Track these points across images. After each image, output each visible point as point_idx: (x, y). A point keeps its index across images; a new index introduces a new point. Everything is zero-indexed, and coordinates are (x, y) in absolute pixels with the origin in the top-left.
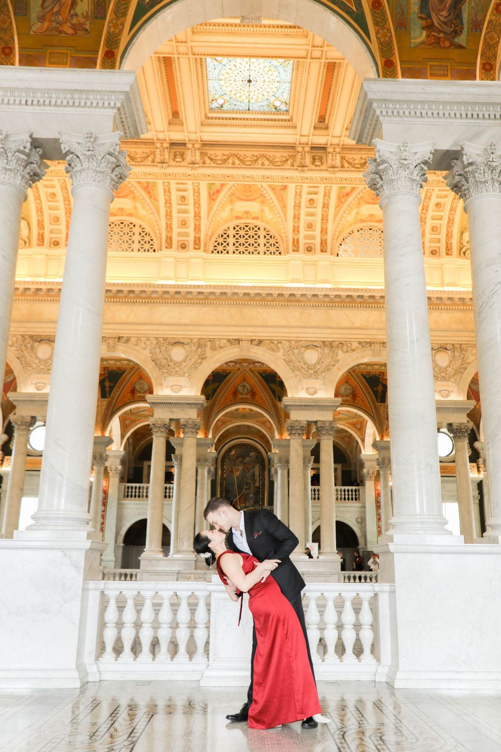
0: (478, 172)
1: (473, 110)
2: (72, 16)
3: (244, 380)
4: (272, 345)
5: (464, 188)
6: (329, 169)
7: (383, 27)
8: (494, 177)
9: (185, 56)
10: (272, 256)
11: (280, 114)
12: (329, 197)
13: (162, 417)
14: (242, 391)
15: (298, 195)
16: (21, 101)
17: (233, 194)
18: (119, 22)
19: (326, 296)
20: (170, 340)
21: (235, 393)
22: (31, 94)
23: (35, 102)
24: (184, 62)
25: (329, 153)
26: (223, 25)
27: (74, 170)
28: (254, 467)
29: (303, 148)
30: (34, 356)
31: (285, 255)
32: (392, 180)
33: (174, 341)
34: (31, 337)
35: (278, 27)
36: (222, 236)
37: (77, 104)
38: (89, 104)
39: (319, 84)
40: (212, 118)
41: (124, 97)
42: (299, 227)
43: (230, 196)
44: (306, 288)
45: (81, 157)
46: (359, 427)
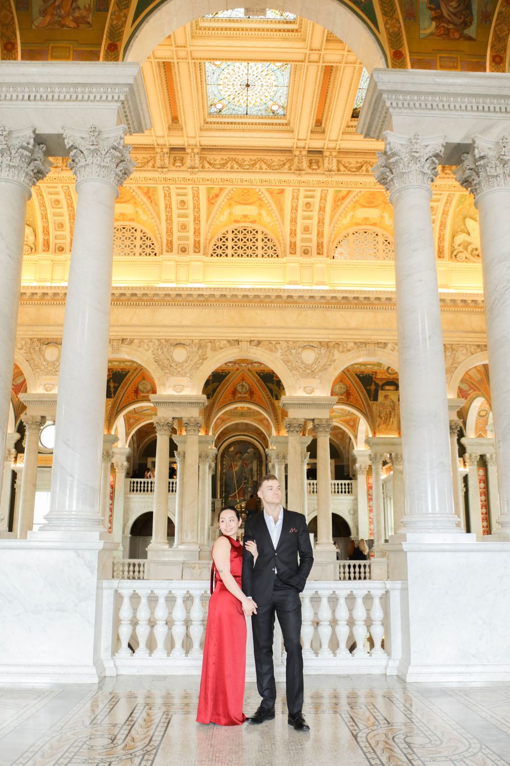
0: (490, 166)
1: (484, 103)
2: (74, 9)
3: (243, 380)
4: (270, 345)
5: (475, 182)
6: (326, 173)
7: (392, 18)
8: (506, 171)
9: (184, 60)
10: (270, 259)
11: (278, 118)
12: (325, 200)
13: (165, 416)
14: (240, 391)
15: (295, 198)
16: (23, 96)
17: (231, 198)
18: (122, 14)
19: (322, 297)
20: (172, 341)
21: (234, 392)
22: (34, 89)
23: (38, 97)
24: (183, 66)
25: (326, 157)
26: (222, 29)
27: (78, 166)
28: (252, 463)
29: (301, 152)
30: (42, 359)
31: (283, 257)
32: (403, 173)
33: (175, 343)
34: (39, 340)
35: (276, 31)
36: (221, 239)
37: (80, 97)
38: (92, 98)
39: (317, 88)
40: (211, 123)
41: (128, 89)
42: (296, 230)
43: (228, 200)
44: (304, 290)
45: (85, 152)
46: (352, 424)
